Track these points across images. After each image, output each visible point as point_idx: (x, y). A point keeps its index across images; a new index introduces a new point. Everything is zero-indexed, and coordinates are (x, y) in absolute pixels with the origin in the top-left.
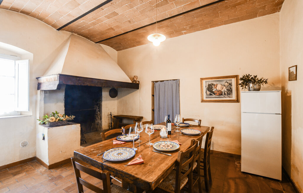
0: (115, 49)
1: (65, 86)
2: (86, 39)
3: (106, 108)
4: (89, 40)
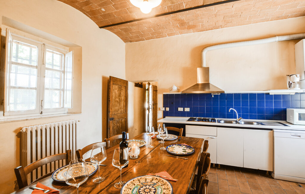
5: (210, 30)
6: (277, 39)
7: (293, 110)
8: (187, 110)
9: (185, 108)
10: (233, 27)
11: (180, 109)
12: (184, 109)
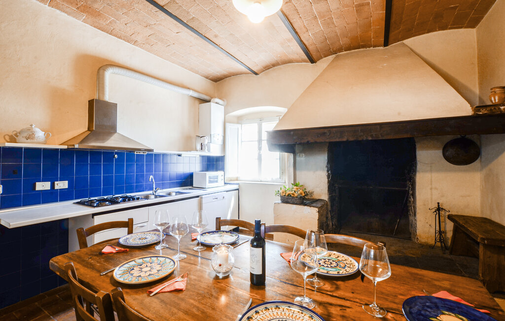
0: (461, 28)
1: (328, 144)
2: (365, 49)
3: (431, 189)
4: (372, 48)
5: (116, 36)
6: (191, 93)
7: (206, 174)
8: (61, 185)
9: (56, 183)
10: (148, 53)
11: (42, 186)
12: (53, 186)
